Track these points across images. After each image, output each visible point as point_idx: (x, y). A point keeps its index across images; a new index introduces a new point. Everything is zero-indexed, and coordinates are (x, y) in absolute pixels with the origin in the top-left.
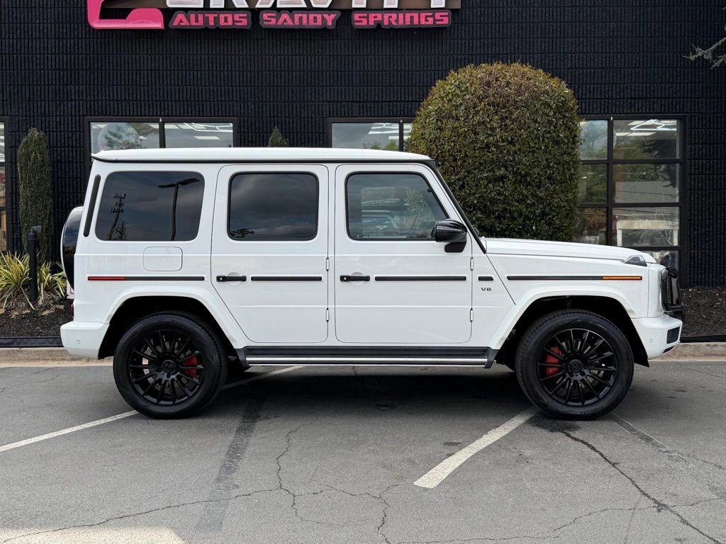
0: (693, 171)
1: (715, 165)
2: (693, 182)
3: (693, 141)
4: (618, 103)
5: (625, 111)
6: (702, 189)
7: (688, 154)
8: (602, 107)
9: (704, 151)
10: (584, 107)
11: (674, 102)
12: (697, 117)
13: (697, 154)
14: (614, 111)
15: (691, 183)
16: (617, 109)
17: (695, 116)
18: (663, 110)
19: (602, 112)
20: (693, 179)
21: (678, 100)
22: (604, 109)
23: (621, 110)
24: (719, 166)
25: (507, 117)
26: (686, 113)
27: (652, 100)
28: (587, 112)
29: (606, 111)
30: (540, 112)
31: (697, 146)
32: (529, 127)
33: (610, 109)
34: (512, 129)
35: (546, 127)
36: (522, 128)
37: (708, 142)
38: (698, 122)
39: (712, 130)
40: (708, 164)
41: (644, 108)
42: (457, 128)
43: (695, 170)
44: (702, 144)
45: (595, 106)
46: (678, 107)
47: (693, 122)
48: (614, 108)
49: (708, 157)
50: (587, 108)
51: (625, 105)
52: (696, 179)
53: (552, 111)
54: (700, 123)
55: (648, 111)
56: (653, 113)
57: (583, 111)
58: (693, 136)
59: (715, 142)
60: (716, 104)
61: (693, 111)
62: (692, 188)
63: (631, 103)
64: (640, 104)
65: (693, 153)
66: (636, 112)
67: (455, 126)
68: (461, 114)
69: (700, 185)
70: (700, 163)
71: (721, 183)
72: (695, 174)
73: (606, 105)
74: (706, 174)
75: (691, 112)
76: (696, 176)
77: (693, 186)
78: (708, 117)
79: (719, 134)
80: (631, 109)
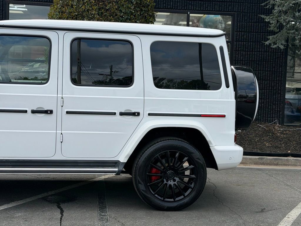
0: (237, 48)
1: (251, 46)
2: (237, 56)
3: (238, 29)
4: (193, 3)
5: (197, 8)
6: (242, 60)
7: (235, 38)
8: (183, 5)
9: (245, 36)
10: (171, 5)
11: (228, 5)
12: (241, 15)
13: (240, 38)
14: (190, 8)
15: (236, 56)
16: (192, 7)
17: (240, 14)
18: (220, 9)
19: (183, 8)
20: (237, 54)
21: (230, 3)
22: (184, 7)
23: (195, 8)
24: (254, 46)
25: (102, 8)
26: (234, 12)
27: (214, 2)
28: (174, 8)
29: (185, 8)
30: (125, 6)
31: (241, 33)
32: (116, 15)
33: (188, 7)
34: (105, 16)
35: (128, 16)
36: (112, 15)
37: (248, 30)
38: (242, 18)
39: (250, 24)
40: (247, 45)
41: (209, 7)
42: (71, 12)
43: (239, 48)
44: (244, 32)
45: (178, 4)
46: (230, 8)
47: (239, 18)
48: (190, 7)
49: (247, 40)
50: (174, 5)
51: (197, 5)
52: (240, 54)
53: (133, 6)
54: (244, 19)
55: (211, 9)
56: (215, 11)
57: (171, 7)
58: (239, 27)
59: (252, 31)
60: (254, 7)
61: (239, 11)
62: (237, 59)
63: (201, 4)
64: (207, 5)
65: (238, 37)
66: (204, 10)
67: (70, 11)
68: (75, 4)
69: (242, 58)
70: (242, 44)
71: (255, 57)
72: (239, 51)
73: (185, 4)
74: (245, 51)
75: (238, 12)
76: (239, 52)
77: (237, 58)
78: (248, 15)
79: (255, 27)
80: (201, 7)
